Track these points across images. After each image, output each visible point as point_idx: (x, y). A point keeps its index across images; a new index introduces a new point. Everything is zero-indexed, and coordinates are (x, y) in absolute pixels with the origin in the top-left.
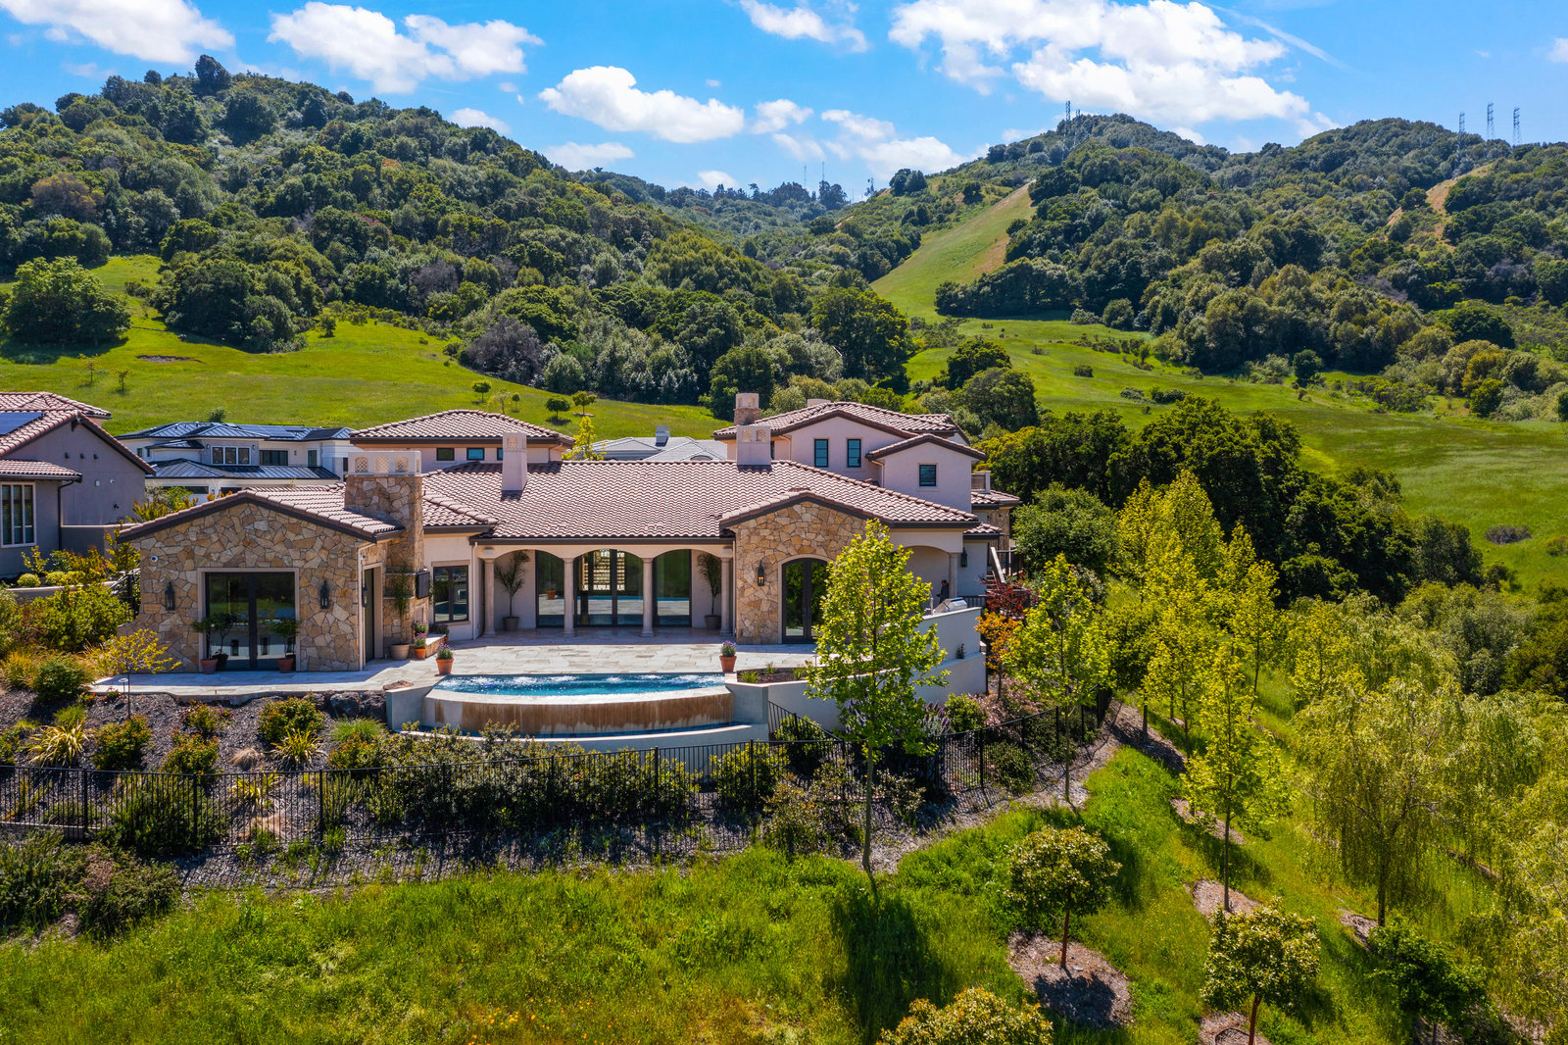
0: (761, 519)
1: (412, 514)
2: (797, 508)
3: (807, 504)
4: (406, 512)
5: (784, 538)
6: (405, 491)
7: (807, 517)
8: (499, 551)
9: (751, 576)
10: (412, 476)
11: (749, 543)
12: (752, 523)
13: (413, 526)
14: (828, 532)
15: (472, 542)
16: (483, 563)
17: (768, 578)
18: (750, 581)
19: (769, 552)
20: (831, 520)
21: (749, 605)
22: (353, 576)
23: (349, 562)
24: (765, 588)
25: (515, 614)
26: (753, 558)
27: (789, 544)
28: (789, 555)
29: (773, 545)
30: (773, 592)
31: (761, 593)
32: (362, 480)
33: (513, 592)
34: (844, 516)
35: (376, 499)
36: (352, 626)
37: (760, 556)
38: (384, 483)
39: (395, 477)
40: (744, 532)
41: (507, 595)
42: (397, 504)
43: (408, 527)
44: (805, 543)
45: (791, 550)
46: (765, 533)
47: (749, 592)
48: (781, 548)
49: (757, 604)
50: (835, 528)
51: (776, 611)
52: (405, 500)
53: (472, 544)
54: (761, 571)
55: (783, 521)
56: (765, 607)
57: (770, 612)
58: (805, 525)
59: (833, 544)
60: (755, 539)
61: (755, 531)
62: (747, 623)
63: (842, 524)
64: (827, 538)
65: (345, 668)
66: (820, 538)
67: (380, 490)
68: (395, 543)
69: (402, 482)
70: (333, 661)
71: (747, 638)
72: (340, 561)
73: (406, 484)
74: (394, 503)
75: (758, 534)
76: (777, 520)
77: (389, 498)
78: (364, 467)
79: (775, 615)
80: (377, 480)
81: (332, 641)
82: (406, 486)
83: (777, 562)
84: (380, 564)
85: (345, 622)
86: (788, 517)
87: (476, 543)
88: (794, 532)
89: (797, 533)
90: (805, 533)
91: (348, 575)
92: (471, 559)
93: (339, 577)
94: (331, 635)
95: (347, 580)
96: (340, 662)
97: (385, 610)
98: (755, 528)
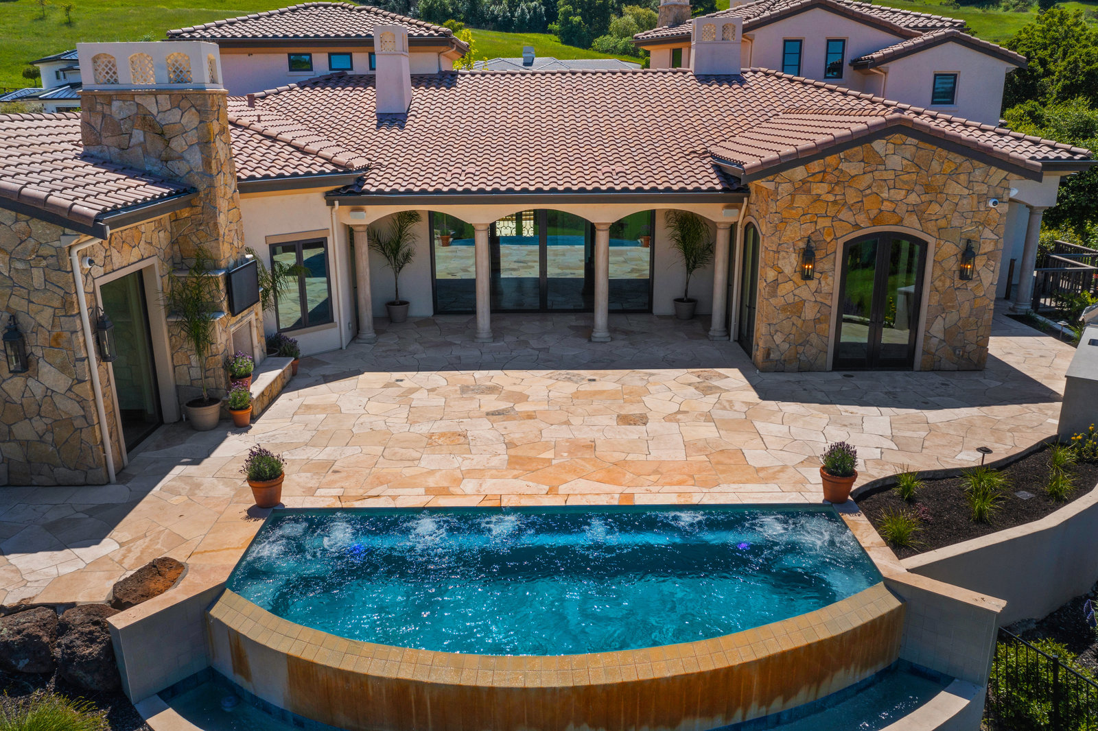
0: (816, 166)
1: (207, 163)
2: (879, 145)
3: (898, 138)
4: (196, 158)
5: (852, 196)
6: (190, 119)
7: (895, 162)
8: (373, 214)
9: (790, 263)
10: (200, 91)
11: (791, 207)
12: (799, 172)
13: (212, 186)
14: (928, 188)
15: (330, 198)
16: (350, 232)
17: (819, 266)
18: (788, 270)
19: (823, 223)
20: (935, 166)
21: (784, 309)
22: (67, 305)
23: (54, 276)
24: (813, 284)
25: (404, 296)
26: (796, 233)
27: (859, 206)
28: (857, 226)
29: (832, 211)
30: (825, 288)
31: (805, 291)
32: (109, 99)
33: (399, 268)
34: (959, 159)
35: (138, 135)
36: (81, 402)
37: (808, 229)
38: (150, 105)
39: (169, 92)
40: (785, 188)
41: (390, 272)
42: (178, 145)
43: (202, 187)
44: (887, 206)
45: (862, 219)
46: (820, 189)
47: (785, 288)
48: (845, 215)
49: (796, 308)
50: (940, 180)
51: (827, 320)
52: (193, 137)
53: (330, 203)
54: (808, 254)
55: (852, 168)
56: (809, 313)
57: (817, 321)
58: (889, 175)
59: (935, 208)
60: (802, 201)
61: (803, 187)
62: (778, 338)
63: (954, 175)
64: (925, 198)
65: (82, 480)
66: (913, 198)
67: (144, 118)
68: (181, 222)
69: (184, 103)
70: (55, 467)
71: (777, 361)
72: (37, 274)
73: (193, 106)
74: (173, 144)
75: (808, 192)
76: (843, 166)
77: (162, 133)
78: (111, 73)
79: (824, 326)
80: (137, 99)
81: (47, 430)
82: (193, 110)
83: (837, 239)
84: (154, 261)
85: (69, 394)
86: (862, 161)
87: (337, 203)
88: (869, 187)
89: (875, 189)
90: (889, 189)
91: (57, 303)
92: (330, 228)
93: (40, 307)
94: (43, 419)
95: (60, 313)
96: (70, 469)
97: (174, 340)
98: (804, 182)
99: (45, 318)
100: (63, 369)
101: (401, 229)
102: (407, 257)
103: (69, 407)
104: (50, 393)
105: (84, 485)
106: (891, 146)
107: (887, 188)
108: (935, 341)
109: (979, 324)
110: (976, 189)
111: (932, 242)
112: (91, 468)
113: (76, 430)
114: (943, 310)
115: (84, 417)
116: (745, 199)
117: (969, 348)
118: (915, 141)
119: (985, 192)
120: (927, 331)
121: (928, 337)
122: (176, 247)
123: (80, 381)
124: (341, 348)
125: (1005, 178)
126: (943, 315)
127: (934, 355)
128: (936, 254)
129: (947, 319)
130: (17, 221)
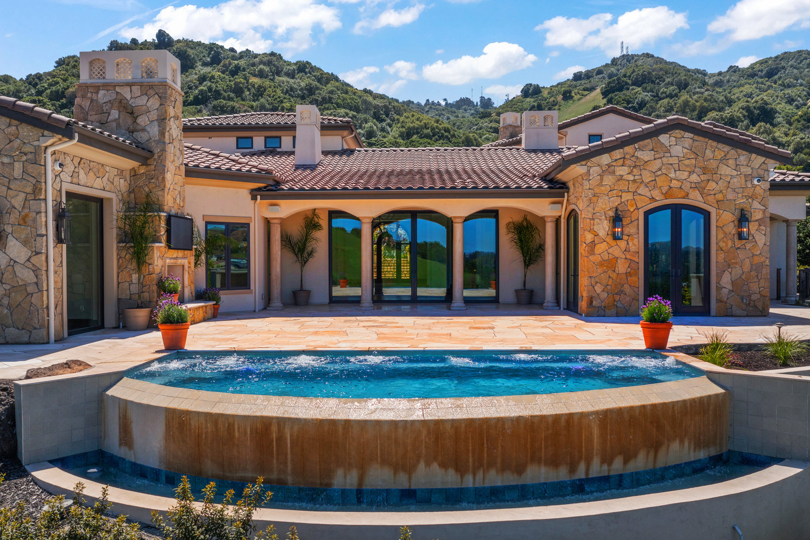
0: (617, 154)
1: (162, 133)
2: (664, 138)
3: (678, 133)
4: (154, 130)
5: (647, 177)
6: (154, 103)
7: (677, 150)
8: (287, 208)
9: (603, 227)
10: (164, 84)
11: (600, 184)
12: (605, 159)
13: (164, 150)
14: (705, 170)
16: (268, 222)
17: (627, 230)
18: (602, 233)
19: (626, 197)
20: (709, 153)
21: (601, 264)
22: (37, 191)
24: (623, 244)
25: (306, 287)
26: (607, 205)
27: (654, 183)
28: (653, 199)
29: (632, 187)
30: (633, 248)
31: (617, 249)
32: (97, 88)
33: (304, 262)
34: (727, 148)
35: (115, 114)
37: (616, 202)
38: (126, 93)
39: (141, 85)
40: (595, 170)
41: (298, 265)
42: (142, 121)
43: (156, 151)
44: (675, 184)
45: (656, 194)
46: (622, 171)
47: (601, 248)
48: (643, 190)
49: (610, 264)
50: (714, 164)
51: (636, 273)
52: (154, 115)
53: (254, 198)
54: (617, 219)
55: (645, 155)
56: (622, 267)
57: (628, 274)
58: (674, 161)
59: (712, 185)
60: (609, 180)
61: (609, 169)
62: (598, 288)
63: (724, 160)
64: (704, 177)
65: (26, 339)
66: (694, 178)
67: (120, 102)
68: (138, 176)
69: (151, 92)
70: (7, 327)
71: (598, 307)
72: (18, 167)
73: (157, 93)
74: (139, 120)
75: (614, 173)
76: (639, 154)
77: (132, 113)
78: (101, 73)
79: (634, 278)
80: (118, 89)
81: (5, 295)
82: (156, 96)
83: (638, 209)
84: (112, 195)
85: (28, 264)
86: (653, 150)
87: (259, 197)
88: (660, 169)
89: (664, 171)
90: (675, 171)
91: (29, 189)
92: (253, 216)
93: (16, 193)
94: (4, 285)
95: (31, 197)
96: (18, 328)
97: (121, 261)
98: (609, 166)
99: (18, 201)
100: (25, 243)
101: (307, 235)
102: (310, 254)
103: (26, 275)
104: (13, 262)
105: (28, 344)
106: (673, 139)
107: (673, 170)
108: (725, 291)
109: (759, 278)
110: (742, 170)
111: (713, 212)
112: (35, 328)
113: (28, 294)
114: (729, 266)
115: (37, 284)
116: (566, 194)
117: (754, 297)
118: (691, 135)
119: (750, 173)
120: (718, 283)
121: (719, 288)
122: (132, 195)
123: (37, 253)
124: (255, 311)
125: (764, 163)
126: (730, 270)
127: (726, 303)
128: (717, 221)
129: (733, 273)
130: (10, 125)
